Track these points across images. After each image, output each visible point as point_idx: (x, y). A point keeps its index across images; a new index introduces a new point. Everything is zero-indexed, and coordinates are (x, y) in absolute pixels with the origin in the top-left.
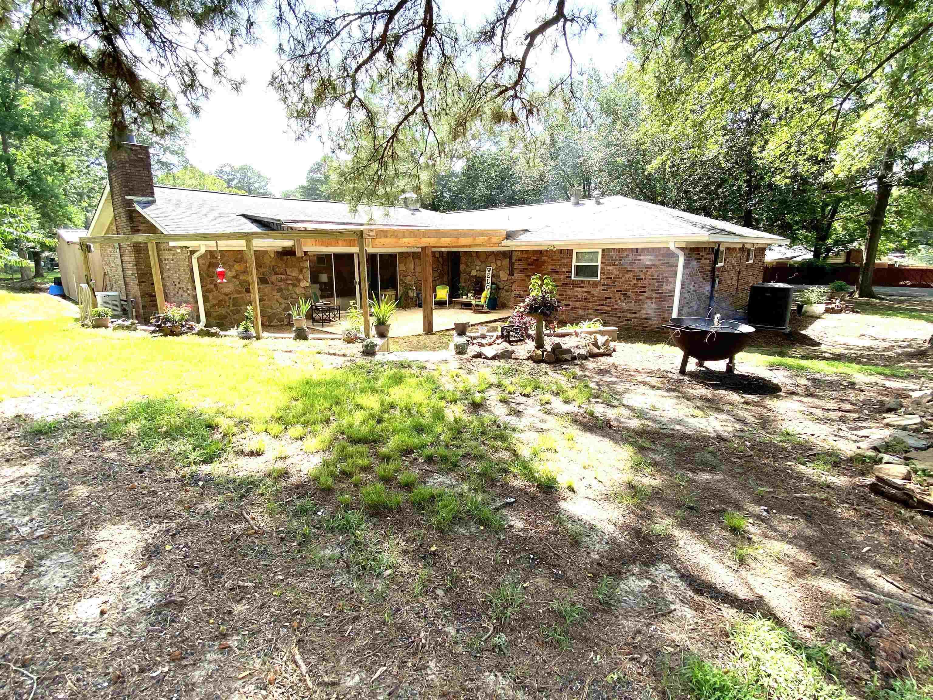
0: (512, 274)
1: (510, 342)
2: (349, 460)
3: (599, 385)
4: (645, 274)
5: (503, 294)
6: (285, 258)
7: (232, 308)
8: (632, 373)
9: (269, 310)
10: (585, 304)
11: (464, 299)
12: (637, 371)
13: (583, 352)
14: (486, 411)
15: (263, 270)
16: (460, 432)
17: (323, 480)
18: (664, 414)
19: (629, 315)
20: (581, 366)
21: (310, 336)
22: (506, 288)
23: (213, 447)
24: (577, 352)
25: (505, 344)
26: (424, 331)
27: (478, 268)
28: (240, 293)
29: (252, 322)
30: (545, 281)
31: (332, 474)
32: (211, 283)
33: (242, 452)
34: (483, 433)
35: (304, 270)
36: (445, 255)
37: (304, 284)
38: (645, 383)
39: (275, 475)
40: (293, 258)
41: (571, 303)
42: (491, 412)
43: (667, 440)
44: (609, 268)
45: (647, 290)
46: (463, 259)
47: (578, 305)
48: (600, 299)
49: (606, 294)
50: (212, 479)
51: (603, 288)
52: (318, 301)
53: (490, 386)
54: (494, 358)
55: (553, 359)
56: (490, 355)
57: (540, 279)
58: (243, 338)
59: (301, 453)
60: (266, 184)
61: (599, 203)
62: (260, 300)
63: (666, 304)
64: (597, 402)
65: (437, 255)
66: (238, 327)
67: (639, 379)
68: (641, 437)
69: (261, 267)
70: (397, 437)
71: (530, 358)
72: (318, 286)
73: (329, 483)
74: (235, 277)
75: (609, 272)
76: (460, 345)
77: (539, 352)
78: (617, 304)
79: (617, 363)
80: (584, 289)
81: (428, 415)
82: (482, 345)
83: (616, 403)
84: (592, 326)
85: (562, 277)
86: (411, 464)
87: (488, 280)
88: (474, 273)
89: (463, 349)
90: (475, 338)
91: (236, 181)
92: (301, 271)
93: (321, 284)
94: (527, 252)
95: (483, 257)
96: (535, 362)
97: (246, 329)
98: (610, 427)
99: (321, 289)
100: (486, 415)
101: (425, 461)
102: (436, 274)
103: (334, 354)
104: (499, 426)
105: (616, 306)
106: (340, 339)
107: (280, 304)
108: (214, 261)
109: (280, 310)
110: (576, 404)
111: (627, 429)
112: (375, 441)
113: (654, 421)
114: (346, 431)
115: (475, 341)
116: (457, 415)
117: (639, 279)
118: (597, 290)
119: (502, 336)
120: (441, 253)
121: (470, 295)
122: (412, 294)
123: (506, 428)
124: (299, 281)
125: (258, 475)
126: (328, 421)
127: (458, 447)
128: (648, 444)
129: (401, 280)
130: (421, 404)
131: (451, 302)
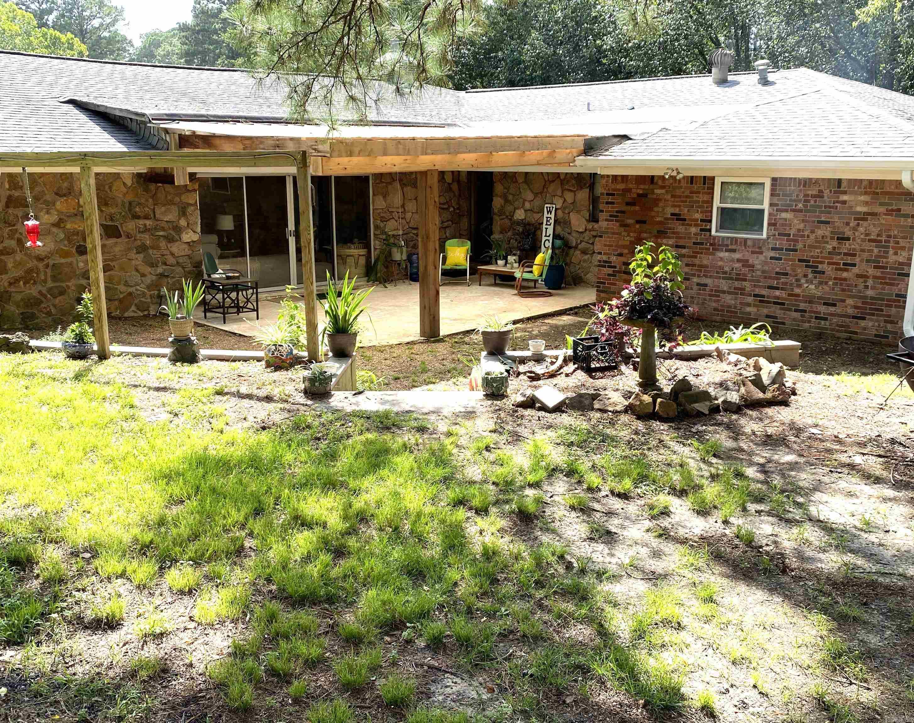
0: (594, 218)
1: (590, 371)
2: (283, 644)
3: (765, 472)
4: (855, 229)
5: (576, 257)
6: (152, 186)
7: (50, 284)
8: (828, 445)
9: (122, 288)
10: (737, 284)
11: (500, 266)
12: (837, 440)
13: (734, 397)
14: (547, 530)
15: (112, 210)
16: (495, 581)
17: (234, 690)
18: (888, 539)
19: (823, 309)
20: (729, 427)
21: (204, 352)
22: (583, 245)
23: (26, 611)
24: (721, 397)
25: (581, 376)
26: (423, 333)
27: (527, 205)
28: (66, 254)
29: (91, 324)
30: (661, 257)
31: (250, 676)
32: (11, 237)
33: (79, 619)
34: (539, 584)
35: (190, 209)
36: (464, 178)
37: (189, 236)
38: (852, 467)
39: (144, 674)
40: (167, 186)
41: (708, 281)
42: (554, 532)
43: (892, 602)
44: (784, 215)
45: (857, 260)
46: (499, 188)
47: (724, 285)
48: (766, 275)
49: (778, 267)
50: (23, 681)
51: (772, 254)
52: (215, 270)
53: (553, 472)
54: (558, 409)
55: (673, 409)
56: (551, 403)
57: (654, 250)
58: (75, 356)
59: (193, 625)
60: (115, 21)
61: (765, 82)
62: (106, 269)
63: (895, 290)
64: (759, 512)
65: (448, 178)
66: (64, 329)
67: (843, 458)
68: (843, 595)
69: (106, 204)
70: (372, 593)
71: (629, 409)
72: (215, 238)
73: (246, 697)
74: (57, 225)
75: (786, 223)
76: (494, 380)
77: (647, 398)
78: (800, 286)
79: (800, 422)
80: (737, 256)
81: (433, 538)
82: (535, 378)
83: (797, 514)
84: (750, 337)
85: (693, 230)
86: (402, 652)
87: (548, 230)
88: (520, 215)
89: (499, 389)
90: (523, 361)
91: (55, 13)
92: (183, 212)
93: (220, 234)
94: (624, 178)
95: (537, 186)
96: (639, 418)
97: (80, 339)
98: (785, 570)
99: (221, 245)
100: (545, 538)
101: (428, 647)
102: (446, 215)
103: (249, 397)
104: (569, 566)
105: (797, 291)
106: (259, 360)
107: (143, 275)
108: (16, 194)
109: (142, 288)
110: (718, 516)
111: (815, 575)
112: (331, 599)
113: (870, 556)
114: (278, 576)
115: (522, 368)
116: (488, 540)
117: (843, 239)
118: (761, 257)
119: (575, 358)
120: (456, 175)
121: (511, 258)
122: (398, 256)
123: (583, 571)
124: (178, 230)
125: (111, 673)
126: (240, 552)
127: (492, 615)
128: (856, 612)
129: (377, 227)
130: (419, 515)
131: (473, 271)
